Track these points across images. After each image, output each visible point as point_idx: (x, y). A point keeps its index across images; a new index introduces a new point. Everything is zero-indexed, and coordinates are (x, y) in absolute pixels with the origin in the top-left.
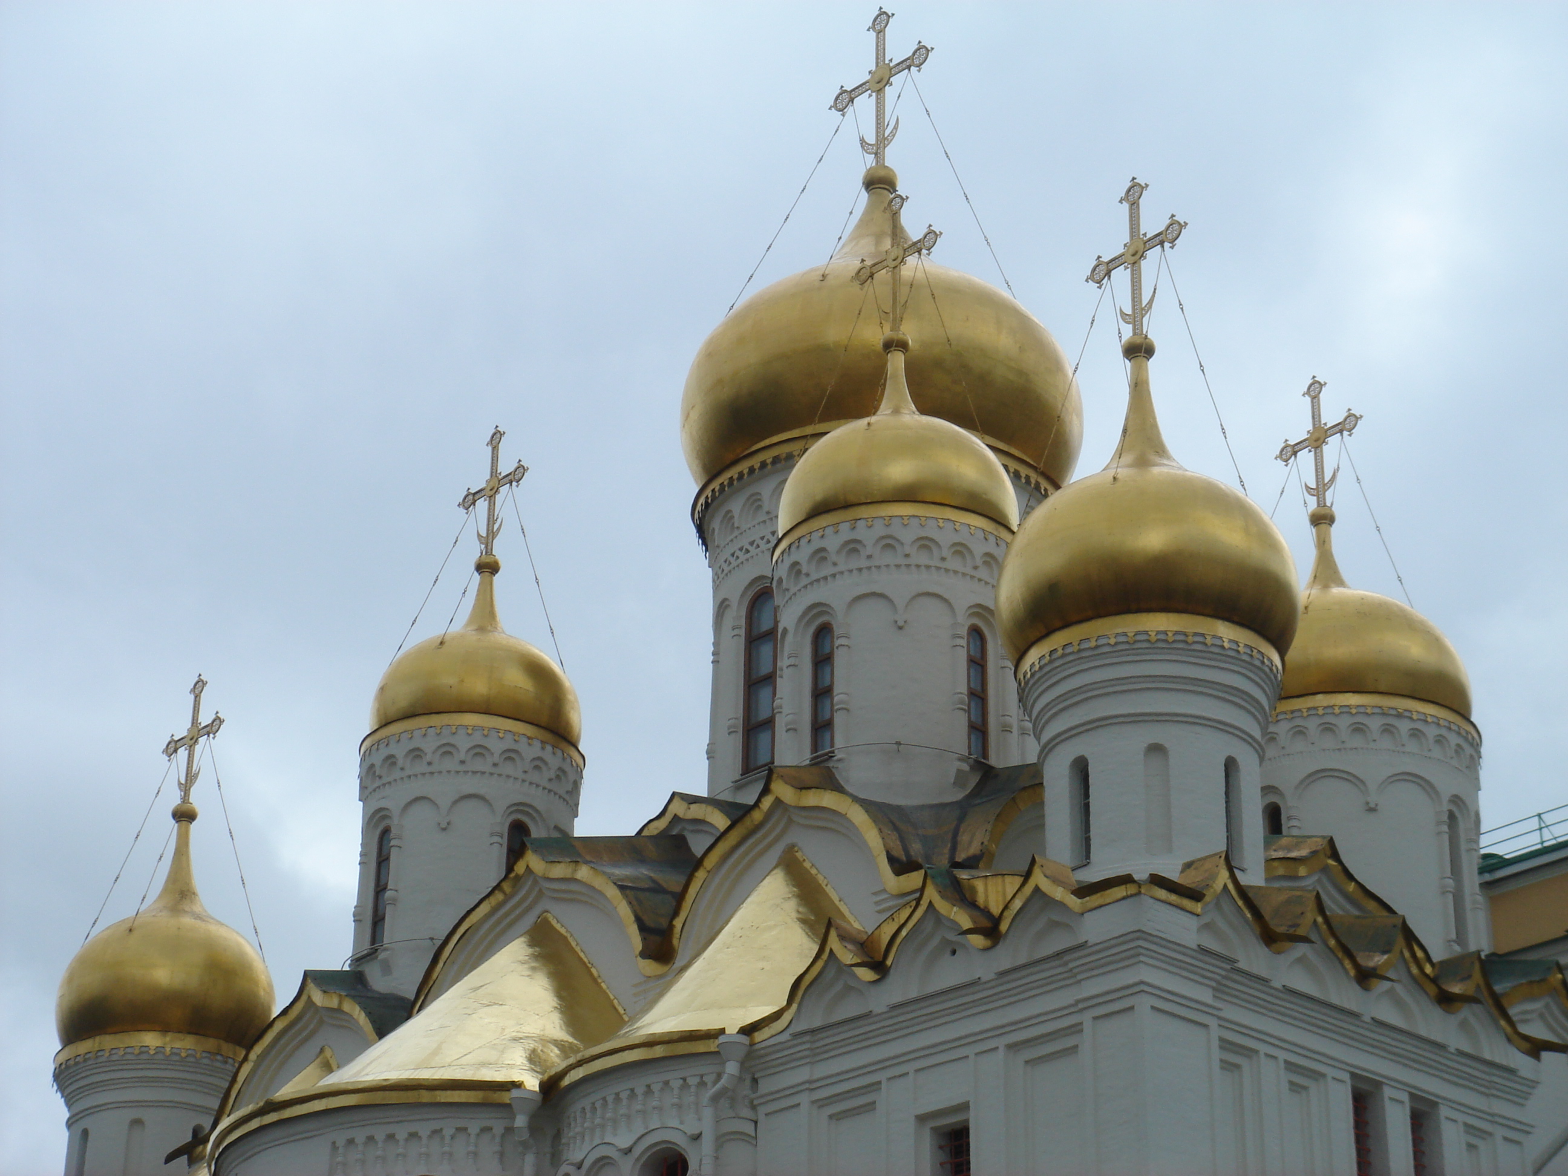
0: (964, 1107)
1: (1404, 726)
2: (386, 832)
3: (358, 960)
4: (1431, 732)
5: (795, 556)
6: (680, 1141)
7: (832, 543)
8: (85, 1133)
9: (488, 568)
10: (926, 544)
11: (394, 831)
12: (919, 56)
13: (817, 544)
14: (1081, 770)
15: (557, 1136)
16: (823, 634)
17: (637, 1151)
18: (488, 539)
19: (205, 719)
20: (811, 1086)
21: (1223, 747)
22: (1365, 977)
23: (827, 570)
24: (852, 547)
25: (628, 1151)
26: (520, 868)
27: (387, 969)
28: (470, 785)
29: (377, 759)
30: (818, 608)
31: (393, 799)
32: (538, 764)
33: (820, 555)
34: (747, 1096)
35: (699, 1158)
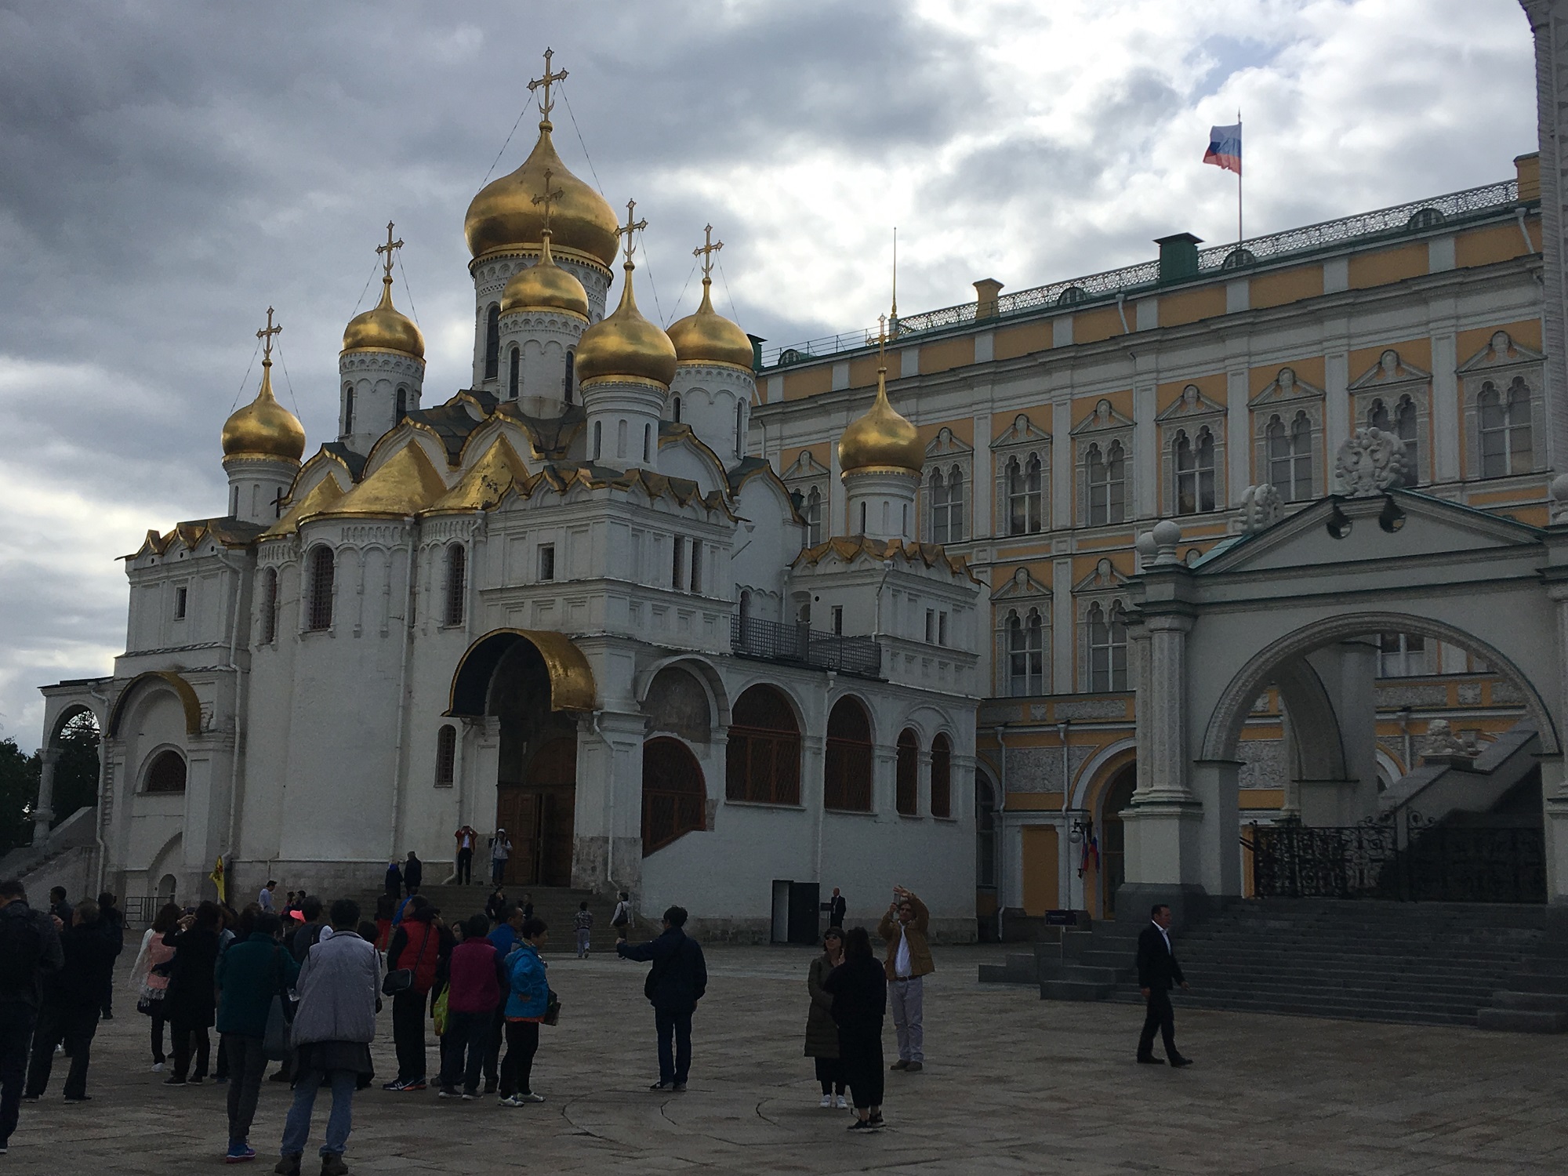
0: (553, 543)
1: (725, 373)
2: (350, 391)
3: (340, 438)
4: (735, 375)
5: (506, 321)
6: (463, 543)
7: (520, 319)
8: (237, 488)
9: (388, 281)
10: (553, 322)
11: (354, 391)
12: (563, 75)
13: (514, 318)
14: (598, 424)
15: (420, 531)
16: (516, 354)
17: (448, 543)
18: (388, 268)
19: (274, 326)
20: (505, 529)
21: (644, 421)
22: (682, 503)
23: (517, 329)
24: (527, 321)
25: (444, 544)
26: (404, 422)
27: (353, 444)
28: (384, 376)
29: (347, 361)
30: (513, 342)
31: (354, 378)
32: (409, 367)
33: (515, 323)
34: (484, 530)
35: (468, 548)
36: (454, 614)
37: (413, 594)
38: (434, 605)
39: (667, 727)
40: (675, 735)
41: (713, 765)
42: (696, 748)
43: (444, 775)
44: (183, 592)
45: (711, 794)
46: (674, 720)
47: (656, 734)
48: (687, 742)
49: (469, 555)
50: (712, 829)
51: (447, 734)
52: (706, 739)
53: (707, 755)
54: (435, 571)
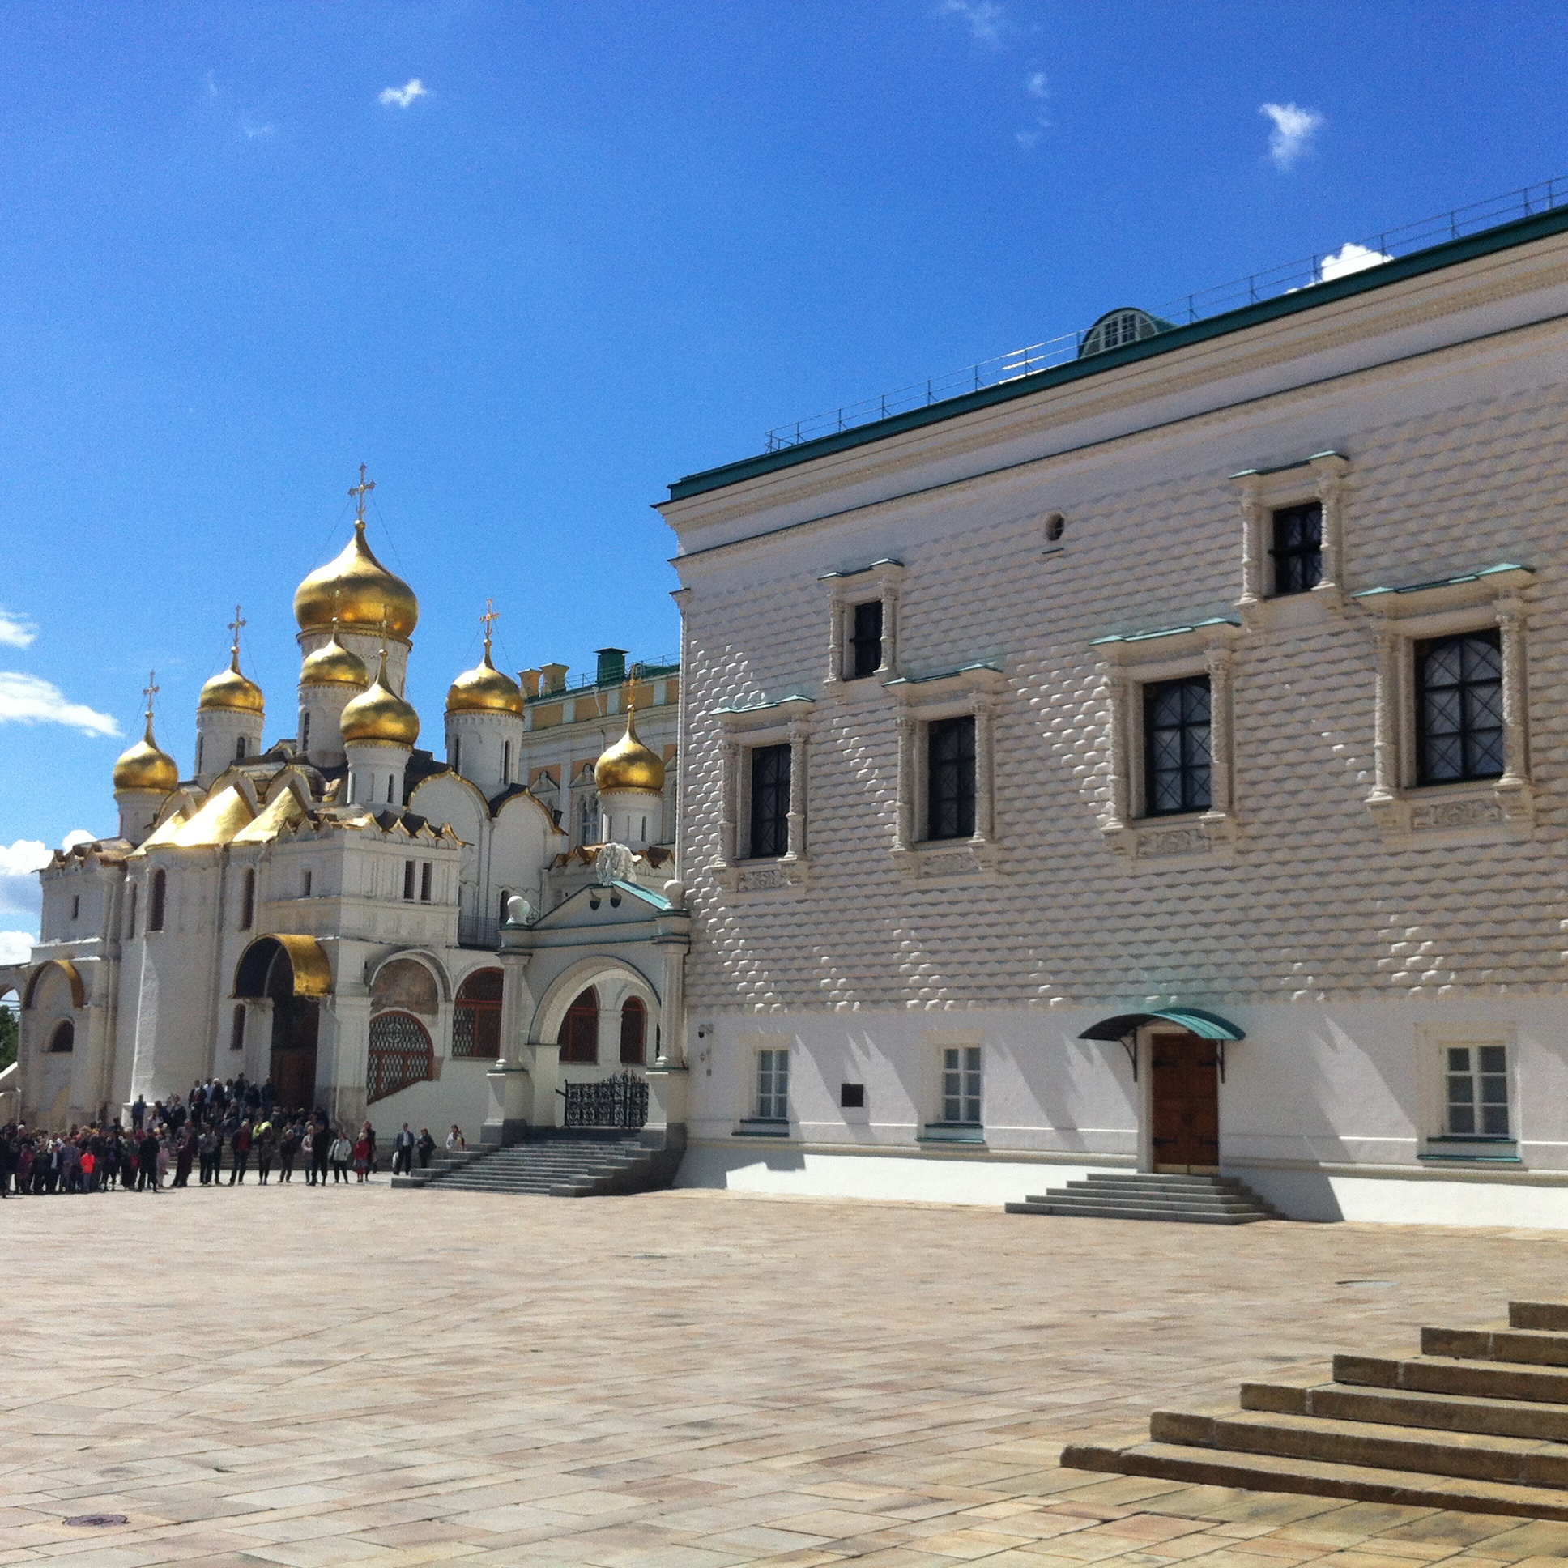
0: (310, 868)
2: (203, 739)
4: (503, 719)
7: (310, 692)
11: (205, 739)
13: (306, 691)
14: (354, 776)
17: (244, 870)
18: (236, 641)
21: (388, 772)
22: (412, 835)
27: (202, 782)
28: (226, 729)
31: (206, 729)
34: (267, 858)
35: (257, 869)
36: (247, 923)
37: (222, 906)
38: (235, 913)
39: (397, 1003)
40: (406, 1010)
41: (441, 1029)
42: (425, 1019)
43: (237, 1043)
44: (77, 899)
45: (438, 1052)
46: (404, 998)
47: (387, 1010)
48: (415, 1014)
49: (257, 878)
50: (438, 1079)
51: (240, 1013)
52: (434, 1011)
53: (434, 1024)
54: (237, 888)
